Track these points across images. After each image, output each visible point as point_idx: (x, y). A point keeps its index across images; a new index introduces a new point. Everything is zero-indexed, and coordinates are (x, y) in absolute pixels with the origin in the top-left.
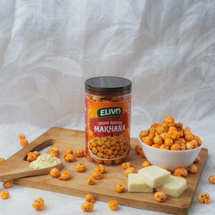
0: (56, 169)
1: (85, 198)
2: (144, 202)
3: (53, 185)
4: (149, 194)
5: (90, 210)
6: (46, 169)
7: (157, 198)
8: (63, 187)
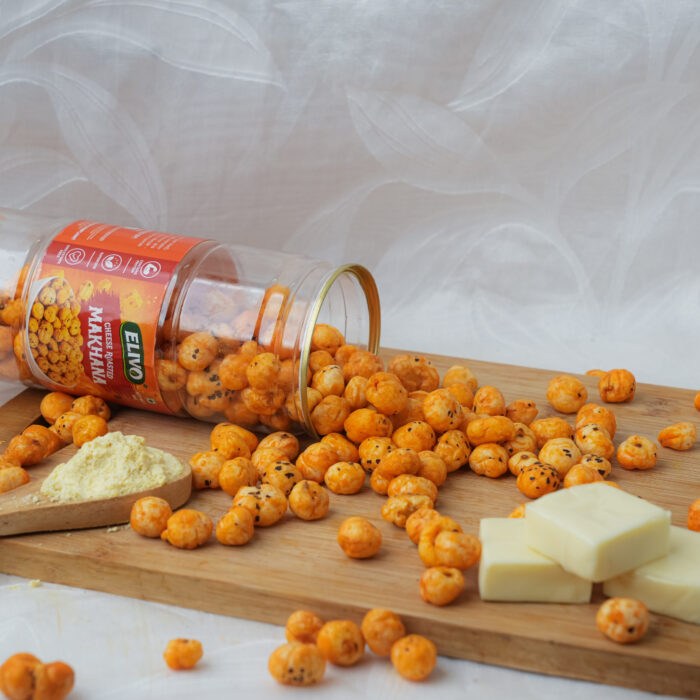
0: (158, 500)
1: (284, 625)
2: (552, 643)
3: (141, 570)
4: (571, 609)
5: (307, 679)
6: (113, 499)
7: (611, 625)
8: (186, 577)
